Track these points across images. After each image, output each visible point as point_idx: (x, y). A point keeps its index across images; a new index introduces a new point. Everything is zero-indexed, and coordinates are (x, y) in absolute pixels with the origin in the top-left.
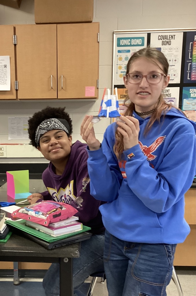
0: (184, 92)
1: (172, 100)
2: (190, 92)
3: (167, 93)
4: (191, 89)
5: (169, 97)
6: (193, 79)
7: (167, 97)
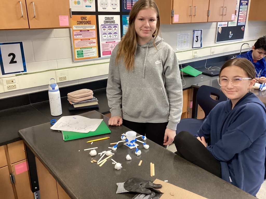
0: (123, 19)
1: (116, 26)
2: (127, 20)
3: (112, 20)
4: (127, 17)
5: (114, 24)
6: (128, 9)
7: (112, 24)
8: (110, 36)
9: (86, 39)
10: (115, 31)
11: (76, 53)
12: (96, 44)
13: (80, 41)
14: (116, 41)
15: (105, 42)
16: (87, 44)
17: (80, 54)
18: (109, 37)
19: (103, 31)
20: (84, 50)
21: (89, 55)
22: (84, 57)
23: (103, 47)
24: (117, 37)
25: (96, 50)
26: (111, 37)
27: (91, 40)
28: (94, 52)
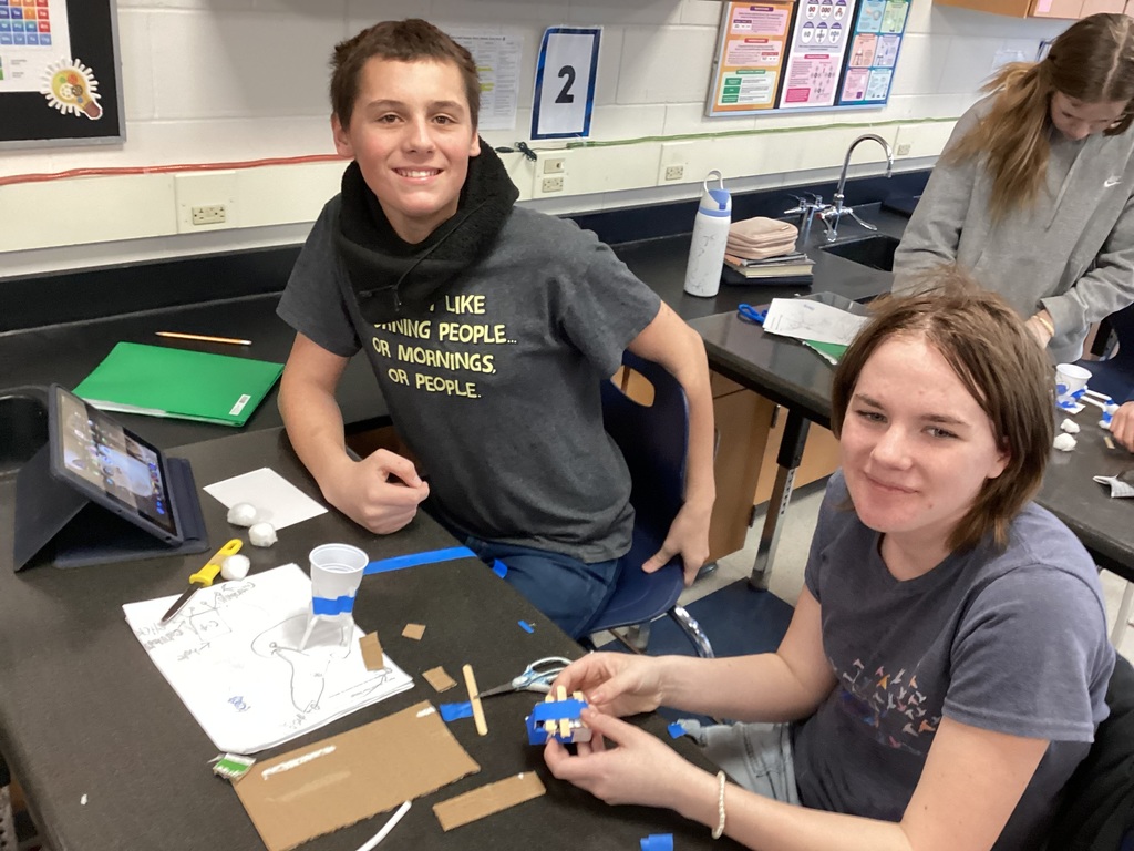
8: (820, 36)
9: (758, 40)
10: (838, 18)
11: (723, 86)
12: (777, 61)
13: (742, 43)
14: (831, 55)
15: (803, 55)
16: (755, 58)
17: (732, 90)
18: (817, 39)
19: (808, 13)
20: (744, 77)
21: (751, 98)
22: (739, 103)
23: (793, 74)
24: (837, 38)
25: (771, 79)
26: (823, 39)
27: (770, 43)
28: (766, 88)
